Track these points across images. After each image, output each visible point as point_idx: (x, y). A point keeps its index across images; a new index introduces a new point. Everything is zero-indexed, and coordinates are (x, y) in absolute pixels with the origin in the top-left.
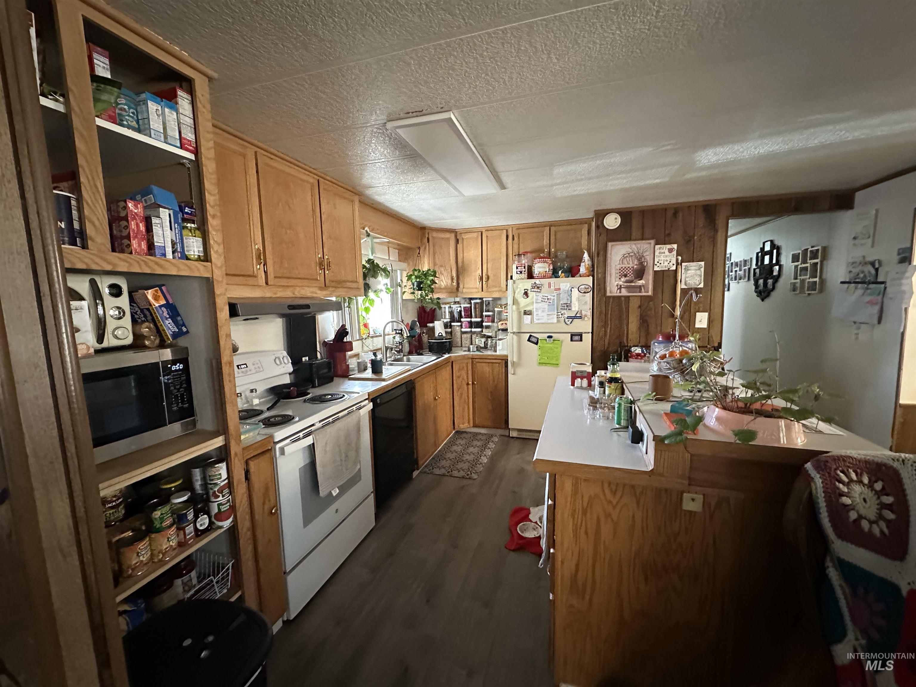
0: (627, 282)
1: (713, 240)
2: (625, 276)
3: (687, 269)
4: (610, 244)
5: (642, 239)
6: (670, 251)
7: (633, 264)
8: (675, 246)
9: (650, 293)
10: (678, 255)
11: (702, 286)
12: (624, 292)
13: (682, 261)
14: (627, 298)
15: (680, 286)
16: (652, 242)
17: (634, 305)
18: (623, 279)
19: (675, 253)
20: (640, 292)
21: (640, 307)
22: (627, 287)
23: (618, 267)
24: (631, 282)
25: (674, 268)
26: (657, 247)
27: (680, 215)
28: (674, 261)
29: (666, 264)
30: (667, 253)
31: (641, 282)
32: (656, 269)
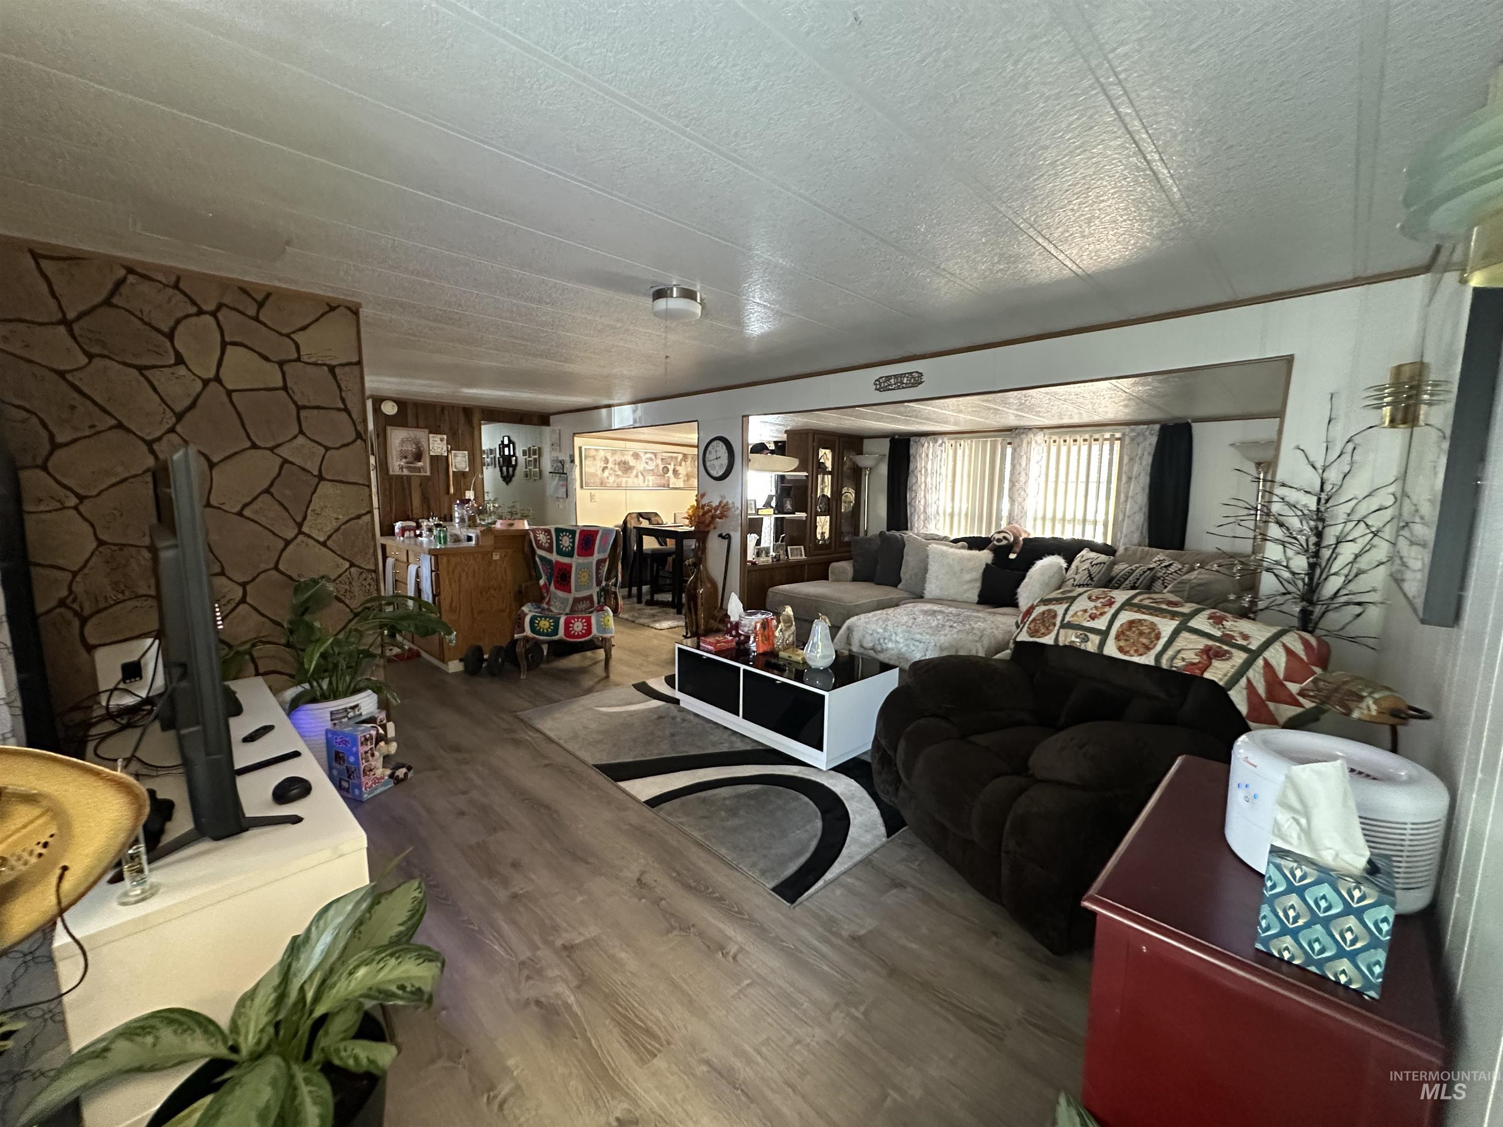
0: (407, 463)
1: (472, 434)
2: (406, 457)
3: (455, 456)
4: (389, 428)
5: (418, 427)
6: (442, 440)
7: (411, 448)
8: (445, 437)
9: (428, 474)
10: (448, 444)
11: (467, 470)
12: (406, 472)
13: (452, 449)
14: (409, 478)
15: (452, 469)
16: (427, 431)
17: (415, 484)
18: (404, 460)
19: (445, 442)
20: (420, 472)
21: (421, 485)
22: (407, 468)
23: (398, 449)
24: (412, 463)
25: (446, 454)
26: (431, 435)
27: (446, 412)
28: (445, 449)
29: (439, 450)
30: (439, 441)
31: (420, 464)
32: (432, 454)
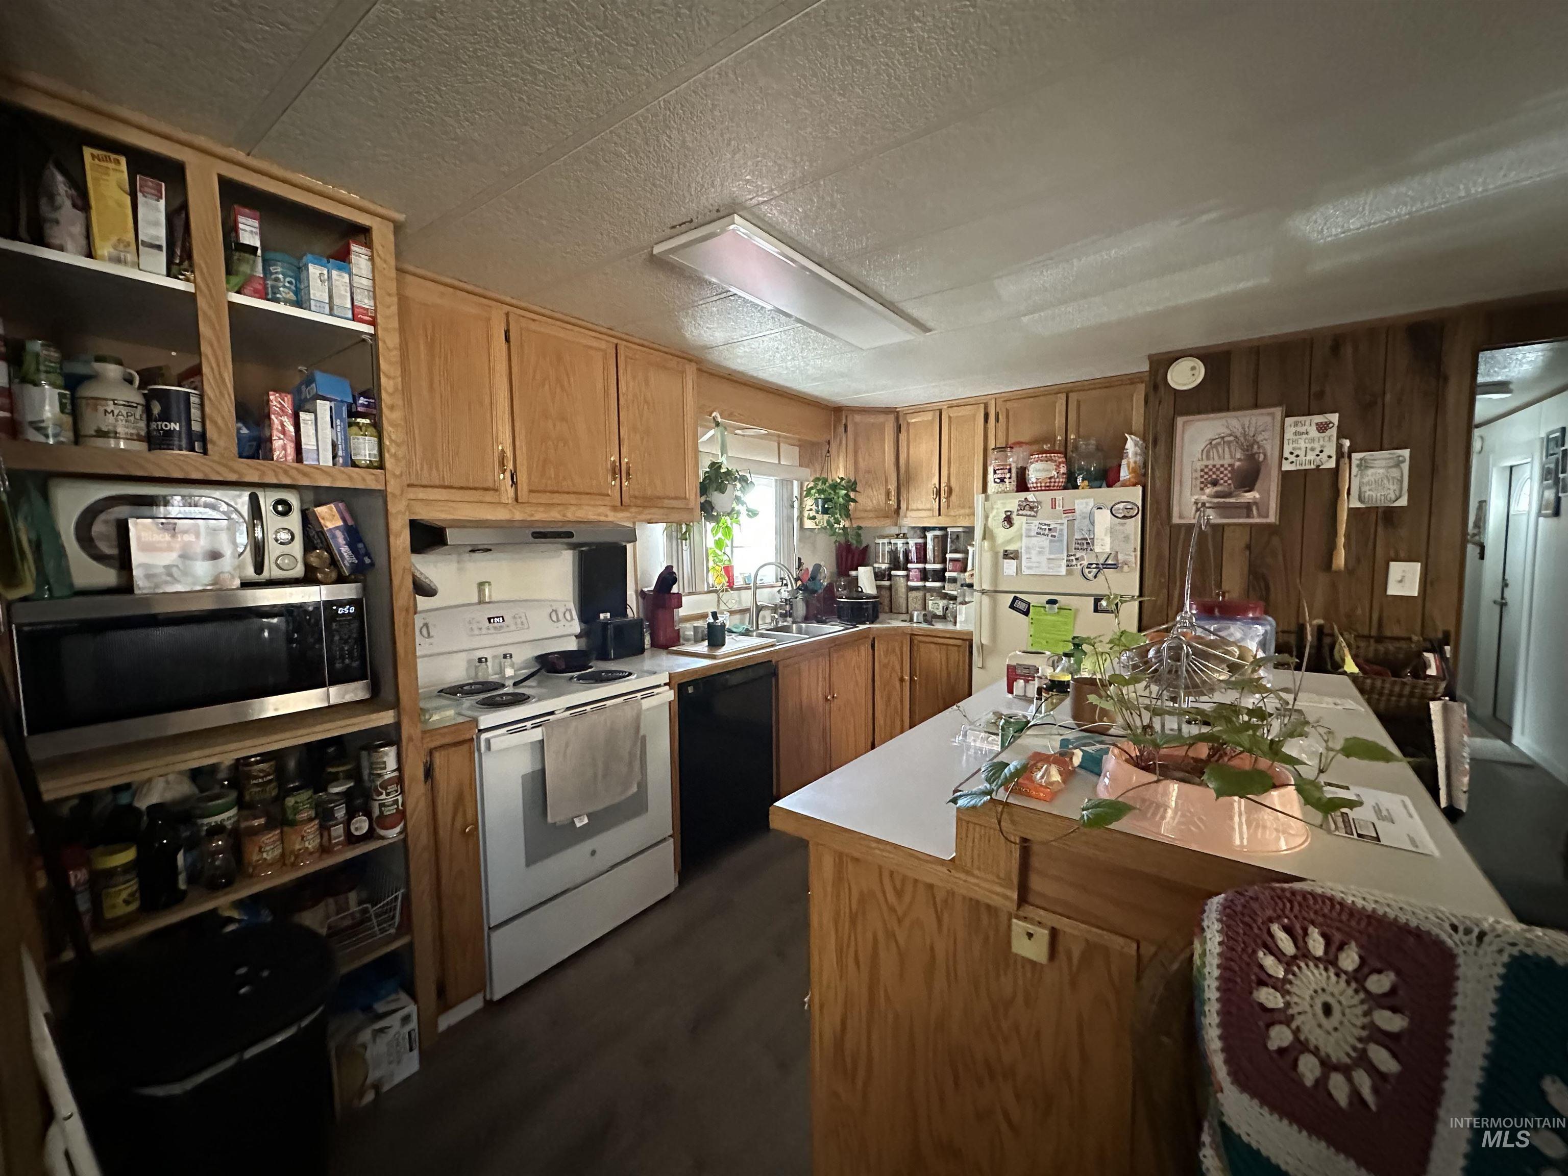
0: (1217, 495)
1: (1437, 403)
2: (1215, 483)
3: (1364, 466)
4: (1180, 421)
5: (1256, 406)
6: (1322, 428)
7: (1231, 458)
8: (1335, 418)
9: (1272, 519)
10: (1341, 435)
11: (1403, 502)
12: (1213, 517)
13: (1352, 450)
14: (1218, 529)
15: (1349, 503)
16: (1278, 411)
17: (1234, 544)
18: (1209, 490)
19: (1333, 432)
20: (1249, 516)
21: (1248, 547)
22: (1215, 507)
23: (1199, 465)
24: (1229, 495)
25: (1332, 464)
26: (1289, 421)
27: (1348, 351)
28: (1331, 450)
29: (1311, 456)
30: (1313, 432)
31: (1249, 496)
32: (1286, 467)
